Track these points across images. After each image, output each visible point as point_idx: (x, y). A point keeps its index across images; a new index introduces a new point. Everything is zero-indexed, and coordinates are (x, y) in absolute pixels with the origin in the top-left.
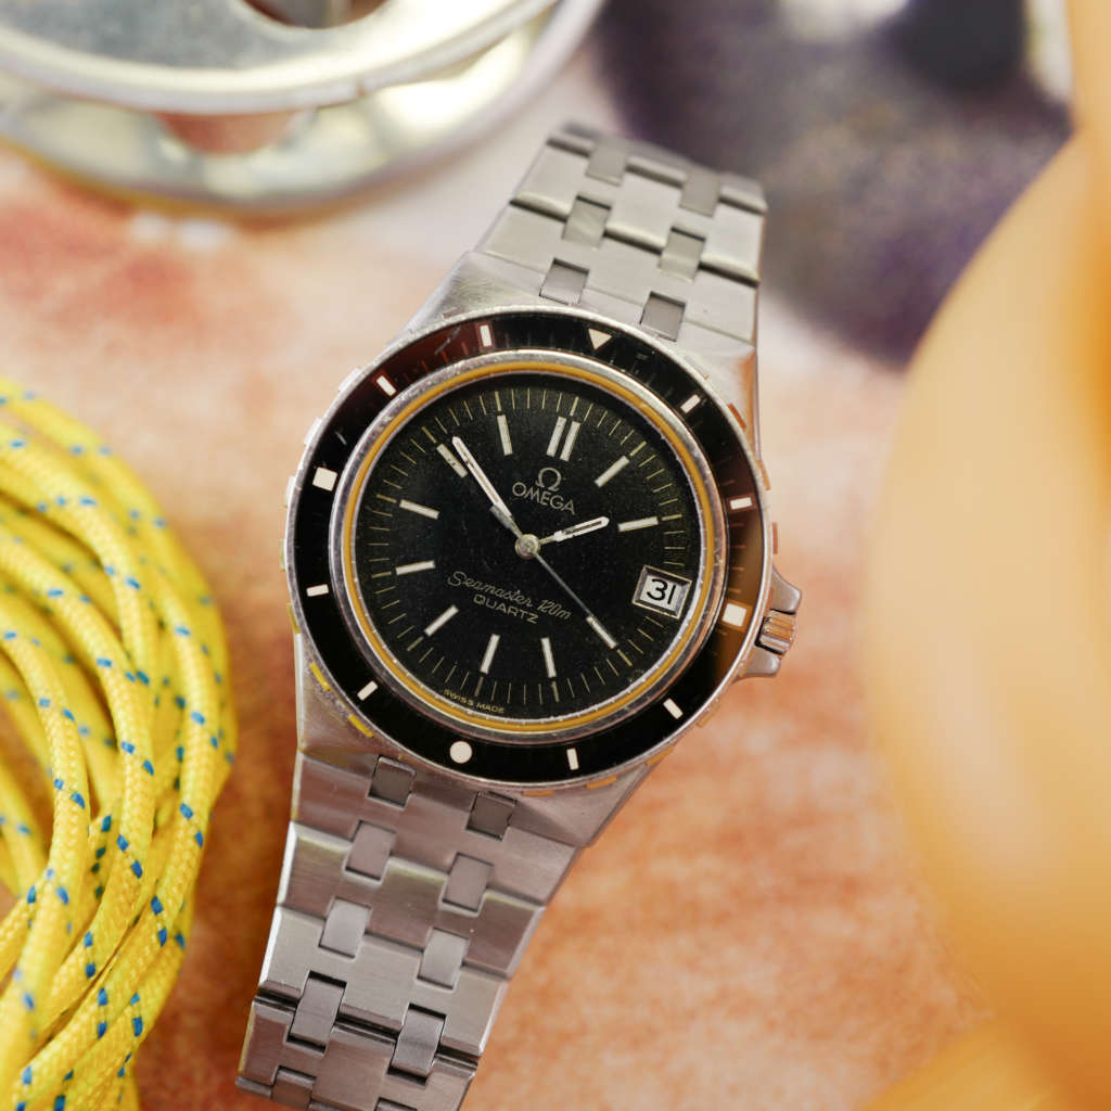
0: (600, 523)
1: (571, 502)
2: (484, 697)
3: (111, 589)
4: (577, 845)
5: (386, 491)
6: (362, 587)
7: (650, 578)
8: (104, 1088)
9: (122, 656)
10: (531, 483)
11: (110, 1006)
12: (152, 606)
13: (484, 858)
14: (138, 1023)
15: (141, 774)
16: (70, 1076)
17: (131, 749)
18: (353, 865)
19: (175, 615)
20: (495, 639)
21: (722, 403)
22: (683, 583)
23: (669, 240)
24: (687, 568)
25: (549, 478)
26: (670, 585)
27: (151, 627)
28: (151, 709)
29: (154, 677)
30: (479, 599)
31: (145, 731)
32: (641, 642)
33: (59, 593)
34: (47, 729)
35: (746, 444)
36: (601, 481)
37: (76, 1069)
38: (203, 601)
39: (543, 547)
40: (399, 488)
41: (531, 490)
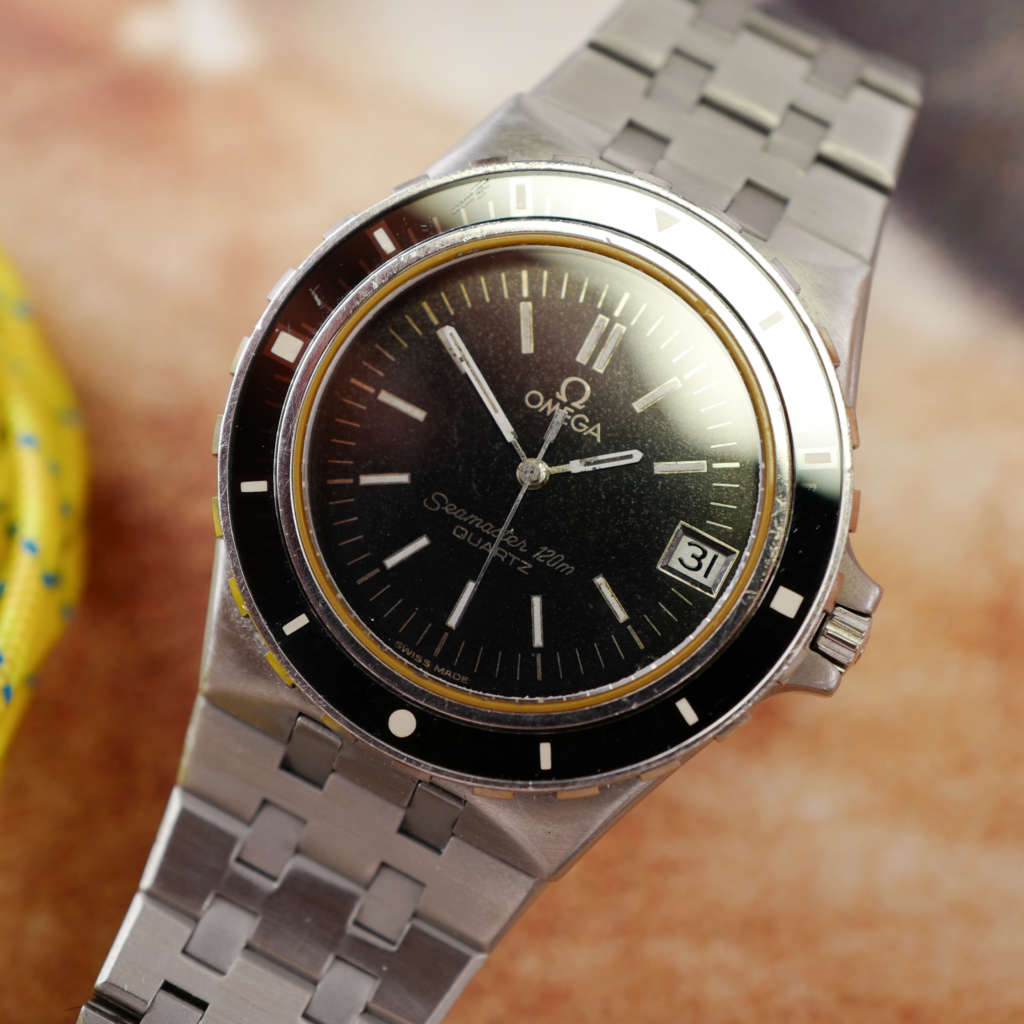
0: (630, 457)
1: (598, 426)
2: (445, 660)
4: (539, 876)
5: (364, 376)
7: (686, 539)
13: (414, 874)
18: (247, 857)
20: (471, 587)
22: (727, 553)
23: (783, 121)
24: (735, 533)
25: (575, 391)
26: (711, 553)
30: (459, 532)
32: (660, 619)
36: (639, 405)
39: (553, 477)
40: (381, 374)
41: (549, 403)
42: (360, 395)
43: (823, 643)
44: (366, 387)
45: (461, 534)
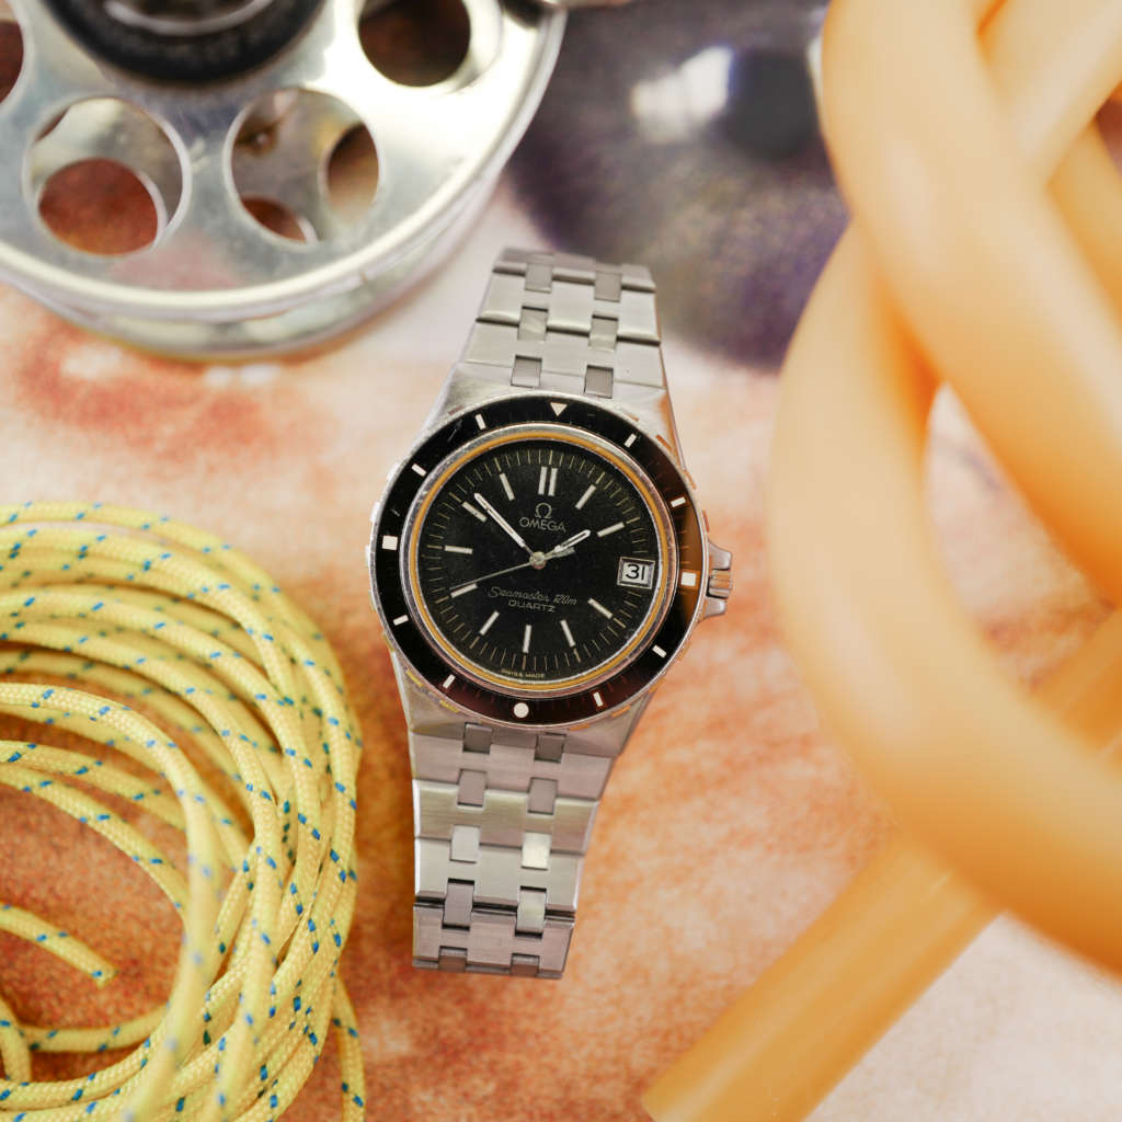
1: (562, 524)
2: (529, 669)
3: (253, 644)
4: (613, 755)
5: (434, 542)
6: (431, 611)
7: (626, 565)
8: (323, 986)
9: (271, 689)
10: (532, 516)
11: (318, 930)
12: (284, 650)
13: (549, 777)
14: (337, 937)
15: (304, 769)
16: (300, 983)
17: (293, 753)
18: (462, 801)
19: (302, 653)
20: (528, 629)
21: (652, 436)
22: (649, 564)
23: (592, 324)
24: (650, 553)
25: (544, 511)
26: (641, 567)
27: (287, 664)
28: (299, 721)
29: (295, 698)
30: (512, 603)
31: (299, 738)
32: (629, 610)
33: (218, 654)
34: (231, 751)
35: (673, 461)
36: (579, 505)
37: (303, 978)
38: (317, 637)
39: (549, 560)
40: (442, 538)
41: (533, 521)
42: (435, 552)
43: (712, 591)
44: (437, 547)
45: (514, 604)
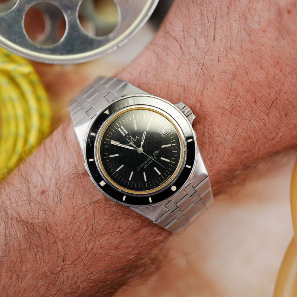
0: (145, 134)
2: (166, 177)
6: (129, 189)
20: (155, 168)
25: (129, 138)
39: (143, 148)
40: (113, 169)
41: (129, 143)
42: (115, 175)
43: (187, 115)
44: (114, 173)
45: (146, 166)
